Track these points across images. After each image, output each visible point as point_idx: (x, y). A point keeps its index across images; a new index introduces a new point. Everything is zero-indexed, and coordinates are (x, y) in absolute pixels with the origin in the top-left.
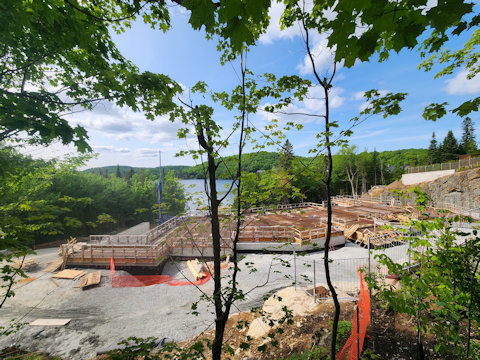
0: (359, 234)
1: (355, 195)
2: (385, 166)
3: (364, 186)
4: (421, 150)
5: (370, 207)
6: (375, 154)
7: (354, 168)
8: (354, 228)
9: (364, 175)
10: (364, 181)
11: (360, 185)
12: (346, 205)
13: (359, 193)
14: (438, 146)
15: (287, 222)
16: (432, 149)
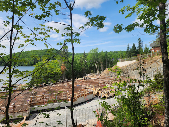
0: (100, 92)
1: (98, 73)
2: (110, 58)
3: (102, 68)
4: (124, 52)
5: (104, 78)
6: (106, 53)
7: (97, 59)
8: (97, 90)
9: (102, 63)
10: (102, 65)
11: (100, 68)
12: (94, 78)
13: (100, 72)
14: (130, 50)
15: (64, 90)
16: (128, 51)
